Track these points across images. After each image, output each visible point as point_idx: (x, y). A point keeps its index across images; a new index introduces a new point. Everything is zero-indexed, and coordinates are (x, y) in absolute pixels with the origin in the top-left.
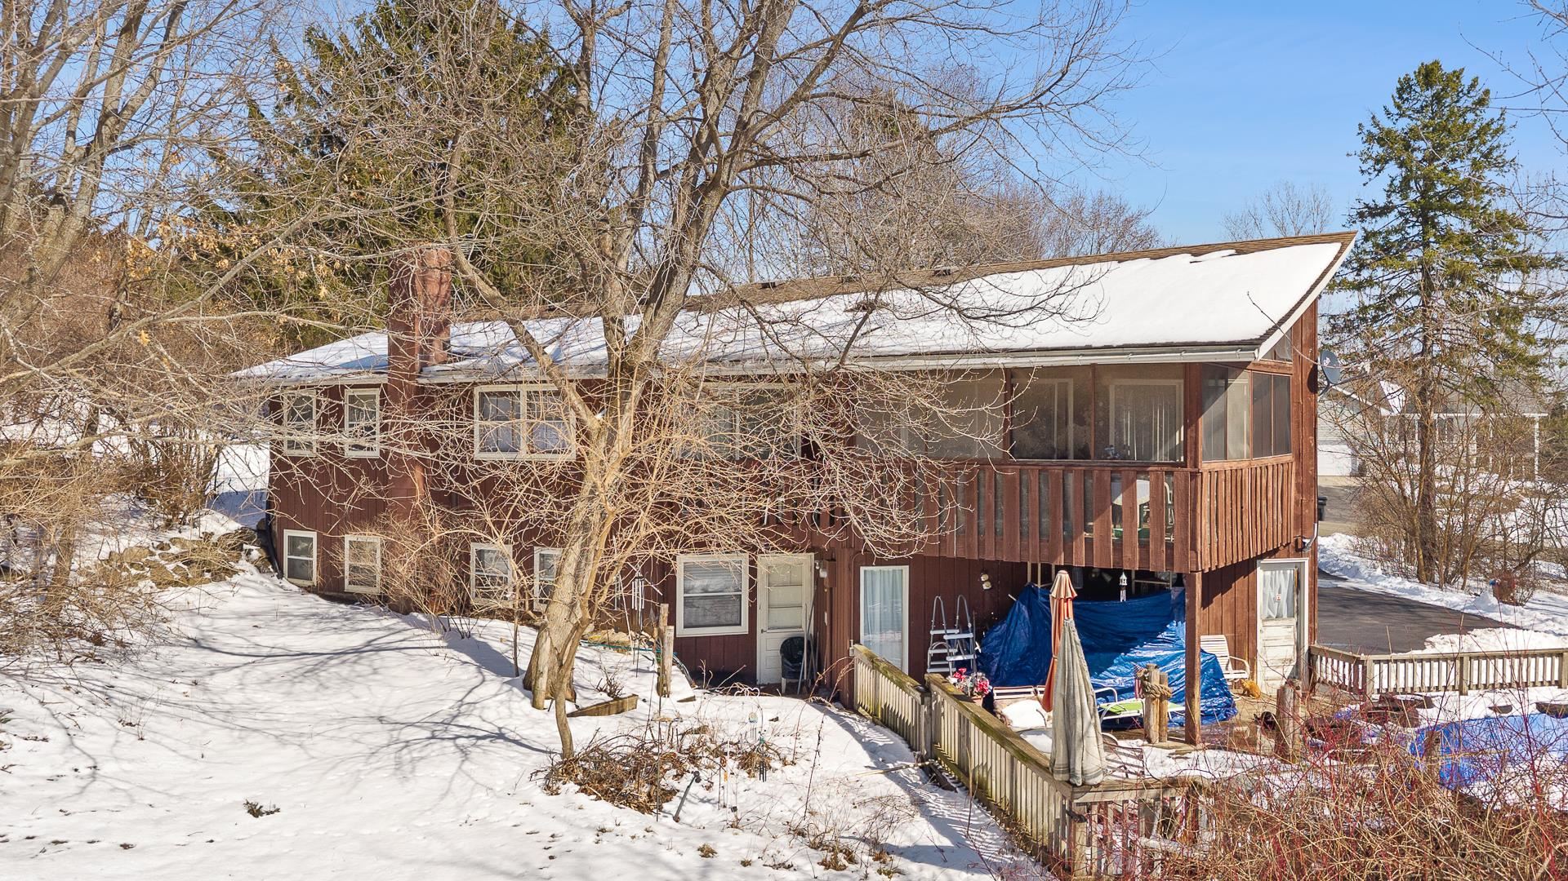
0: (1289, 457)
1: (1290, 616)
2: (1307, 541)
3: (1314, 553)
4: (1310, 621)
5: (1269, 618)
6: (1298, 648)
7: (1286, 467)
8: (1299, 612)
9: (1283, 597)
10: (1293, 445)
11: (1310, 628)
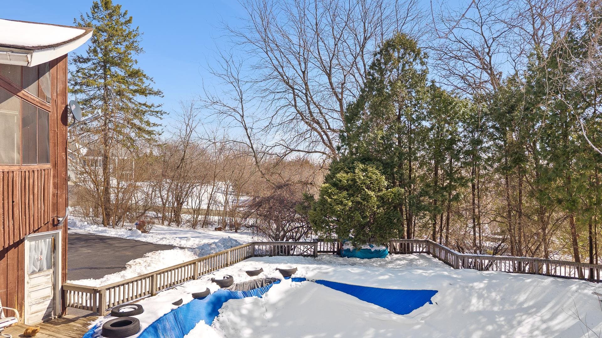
0: (48, 166)
1: (49, 268)
2: (60, 219)
3: (65, 226)
4: (63, 269)
5: (33, 272)
6: (54, 287)
7: (46, 171)
8: (55, 265)
9: (44, 257)
10: (51, 158)
11: (62, 273)
